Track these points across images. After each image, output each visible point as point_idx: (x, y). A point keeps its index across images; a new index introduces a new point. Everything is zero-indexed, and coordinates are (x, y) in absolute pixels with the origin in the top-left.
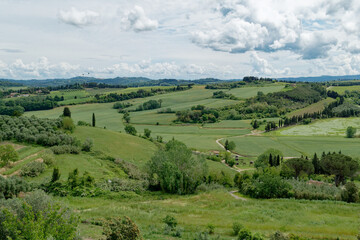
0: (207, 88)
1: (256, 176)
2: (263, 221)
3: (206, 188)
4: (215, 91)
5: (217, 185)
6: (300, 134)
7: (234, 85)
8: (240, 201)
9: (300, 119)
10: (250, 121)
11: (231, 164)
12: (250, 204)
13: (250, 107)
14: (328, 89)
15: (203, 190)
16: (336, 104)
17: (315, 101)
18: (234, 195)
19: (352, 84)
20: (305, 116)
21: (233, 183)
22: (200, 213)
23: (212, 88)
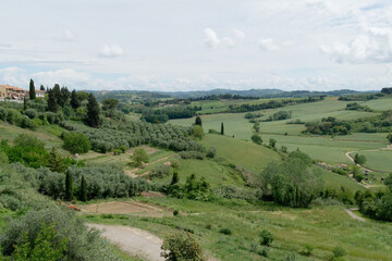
0: (340, 99)
1: (380, 195)
2: (376, 247)
3: (322, 203)
4: (349, 103)
5: (334, 201)
7: (371, 96)
8: (357, 220)
10: (386, 134)
11: (359, 179)
12: (366, 225)
13: (387, 120)
15: (317, 204)
18: (353, 214)
21: (354, 201)
22: (306, 230)
23: (346, 100)
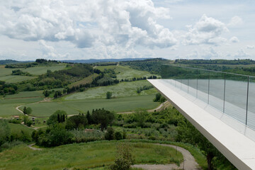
0: (7, 67)
1: (48, 131)
2: (54, 162)
3: (9, 145)
4: (14, 70)
5: (18, 142)
6: (78, 98)
7: (29, 65)
8: (37, 151)
9: (77, 88)
10: (42, 91)
11: (29, 124)
12: (44, 152)
13: (42, 81)
14: (94, 68)
15: (6, 147)
16: (99, 78)
17: (86, 76)
18: (33, 148)
19: (108, 65)
20: (81, 86)
21: (31, 139)
22: (4, 166)
23: (11, 67)
